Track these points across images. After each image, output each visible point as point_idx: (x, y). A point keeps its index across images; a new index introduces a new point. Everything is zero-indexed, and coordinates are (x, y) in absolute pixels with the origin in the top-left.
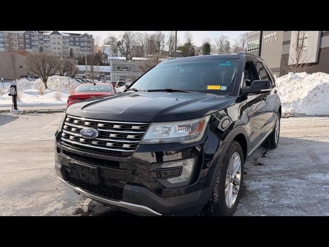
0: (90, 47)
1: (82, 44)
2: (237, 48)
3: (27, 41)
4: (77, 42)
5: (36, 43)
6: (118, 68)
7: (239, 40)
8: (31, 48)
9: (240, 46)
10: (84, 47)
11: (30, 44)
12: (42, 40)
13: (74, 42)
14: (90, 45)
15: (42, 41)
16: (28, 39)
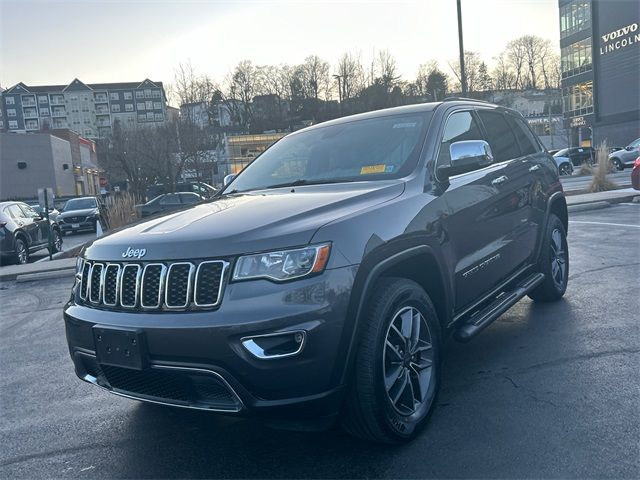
0: (159, 111)
1: (140, 107)
2: (505, 75)
3: (12, 112)
4: (129, 102)
5: (33, 114)
6: (244, 152)
7: (506, 57)
8: (21, 126)
9: (512, 70)
10: (145, 112)
11: (18, 118)
12: (47, 106)
13: (122, 102)
14: (157, 106)
15: (45, 110)
16: (12, 107)
